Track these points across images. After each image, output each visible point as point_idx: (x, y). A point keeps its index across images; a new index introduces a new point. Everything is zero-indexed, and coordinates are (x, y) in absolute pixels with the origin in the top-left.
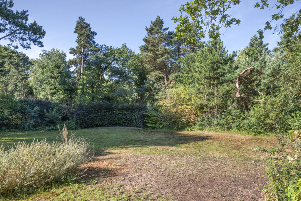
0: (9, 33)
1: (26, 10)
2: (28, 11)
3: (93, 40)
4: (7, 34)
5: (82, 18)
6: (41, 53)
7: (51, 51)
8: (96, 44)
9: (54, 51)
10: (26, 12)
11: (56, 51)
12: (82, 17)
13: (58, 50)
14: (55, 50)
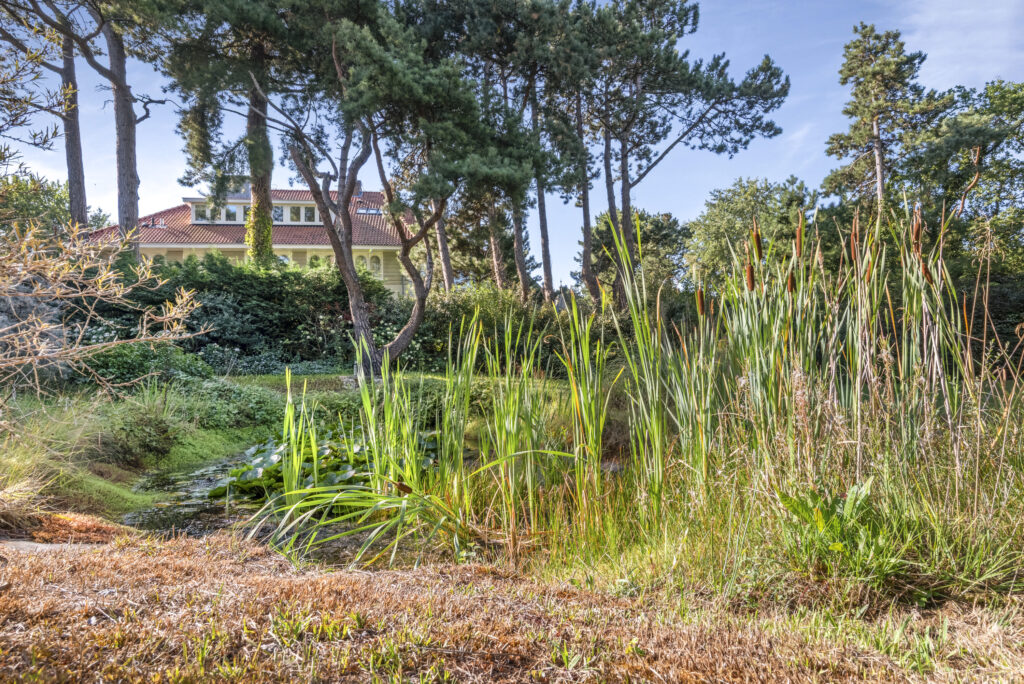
0: (686, 129)
1: (720, 54)
2: (724, 54)
3: (912, 82)
4: (681, 134)
5: (864, 27)
6: (710, 201)
7: (732, 188)
8: (926, 92)
9: (741, 186)
10: (719, 58)
11: (746, 185)
12: (865, 23)
13: (753, 179)
14: (744, 183)
